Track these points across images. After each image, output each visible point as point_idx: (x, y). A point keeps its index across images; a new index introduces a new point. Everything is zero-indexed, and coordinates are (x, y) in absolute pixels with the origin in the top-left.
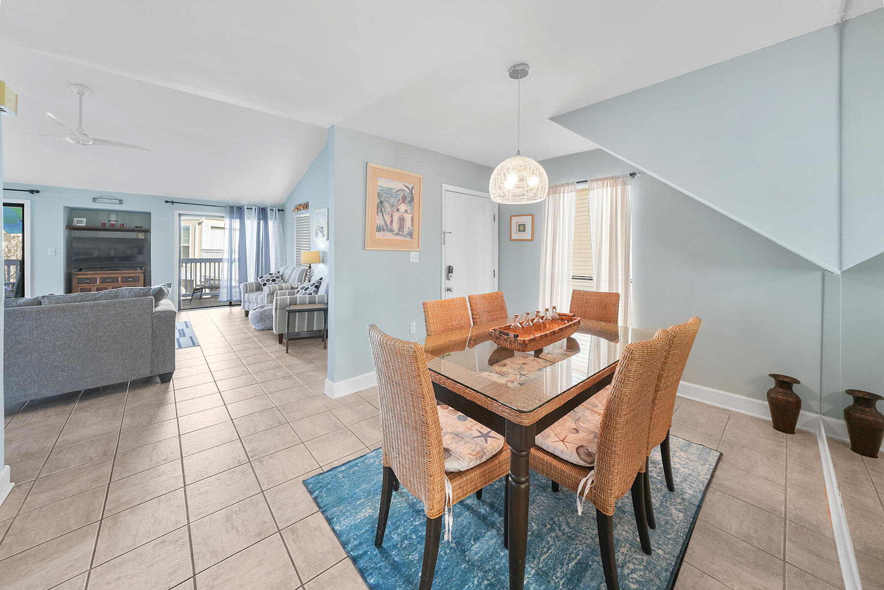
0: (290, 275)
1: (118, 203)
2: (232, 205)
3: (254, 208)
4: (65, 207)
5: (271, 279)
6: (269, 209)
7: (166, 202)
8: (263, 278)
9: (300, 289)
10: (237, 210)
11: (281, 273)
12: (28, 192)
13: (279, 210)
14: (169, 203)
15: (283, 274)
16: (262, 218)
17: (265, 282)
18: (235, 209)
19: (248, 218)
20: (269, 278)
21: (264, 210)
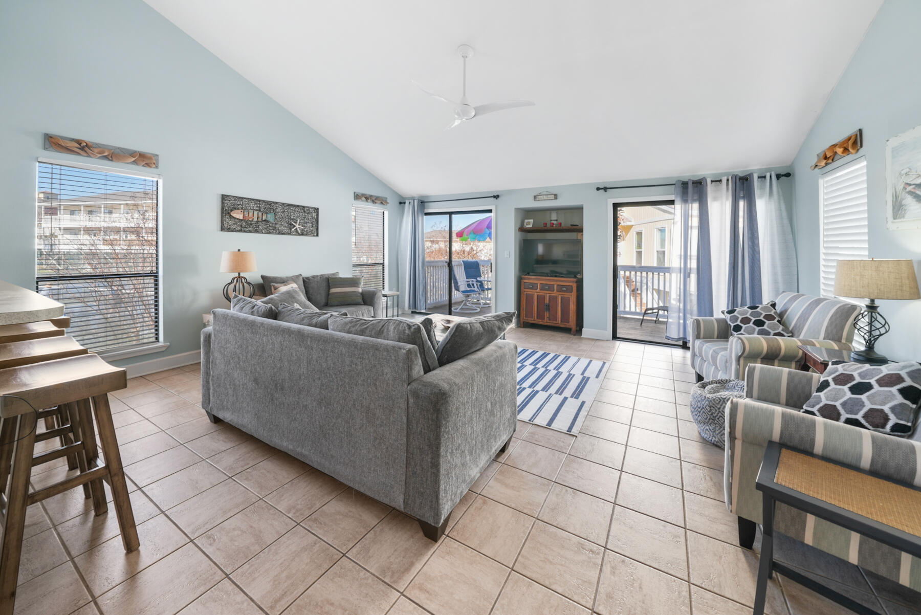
0: (804, 318)
1: (553, 198)
2: (685, 180)
3: (724, 179)
4: (517, 210)
5: (753, 319)
6: (756, 176)
7: (598, 189)
8: (735, 314)
9: (830, 379)
10: (694, 187)
11: (779, 308)
12: (492, 198)
13: (778, 176)
14: (601, 191)
15: (786, 311)
16: (742, 195)
17: (738, 323)
18: (690, 185)
19: (715, 199)
20: (748, 315)
21: (747, 179)
